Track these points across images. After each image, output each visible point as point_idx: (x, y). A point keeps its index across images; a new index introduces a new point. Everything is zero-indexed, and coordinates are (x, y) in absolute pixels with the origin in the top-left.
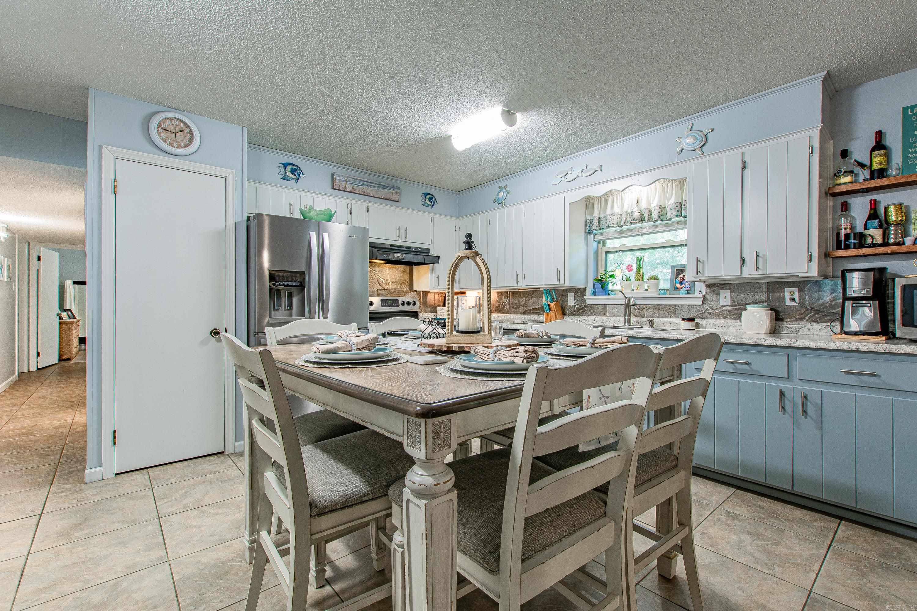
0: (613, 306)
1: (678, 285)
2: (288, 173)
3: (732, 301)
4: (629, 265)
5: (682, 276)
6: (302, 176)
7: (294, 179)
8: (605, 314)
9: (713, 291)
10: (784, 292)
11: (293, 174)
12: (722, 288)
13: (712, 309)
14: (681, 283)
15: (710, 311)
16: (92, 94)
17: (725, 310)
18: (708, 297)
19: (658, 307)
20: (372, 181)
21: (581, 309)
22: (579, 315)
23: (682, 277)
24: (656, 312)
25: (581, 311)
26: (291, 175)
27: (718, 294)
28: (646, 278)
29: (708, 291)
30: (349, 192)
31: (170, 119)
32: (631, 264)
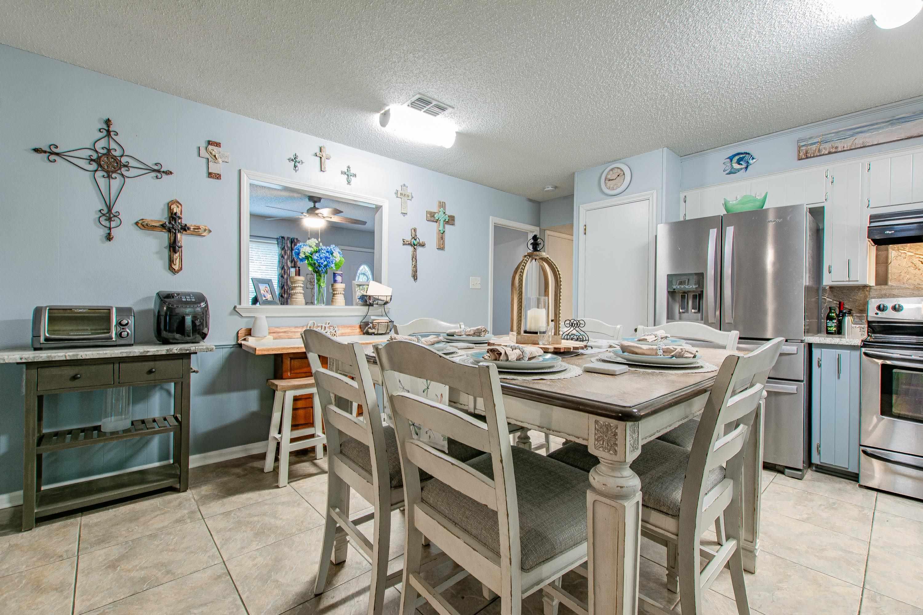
2: (734, 165)
6: (751, 161)
7: (741, 169)
11: (739, 164)
16: (576, 175)
20: (875, 122)
26: (738, 167)
30: (826, 154)
31: (612, 170)
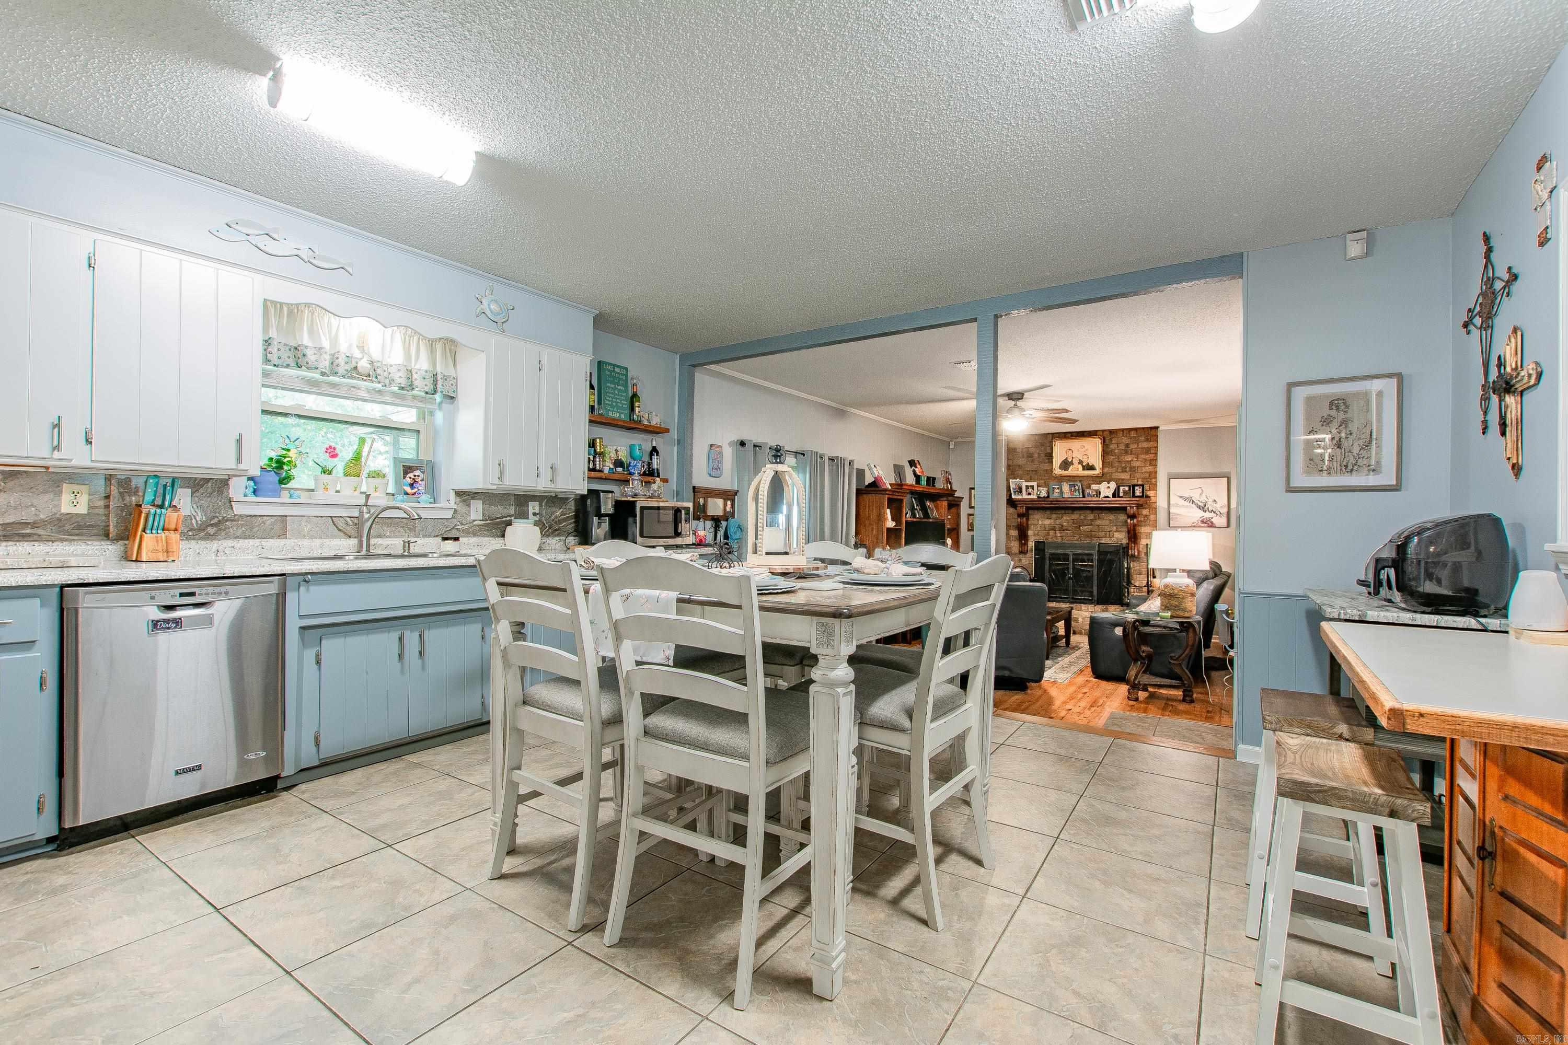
0: (301, 518)
1: (408, 489)
3: (484, 514)
4: (330, 447)
5: (411, 475)
8: (282, 535)
9: (464, 501)
10: (528, 506)
12: (473, 498)
13: (462, 524)
14: (412, 486)
15: (459, 527)
17: (476, 525)
18: (459, 509)
19: (389, 521)
21: (212, 525)
22: (209, 537)
23: (413, 477)
24: (385, 528)
25: (211, 530)
27: (469, 505)
28: (364, 474)
29: (458, 500)
32: (333, 445)
